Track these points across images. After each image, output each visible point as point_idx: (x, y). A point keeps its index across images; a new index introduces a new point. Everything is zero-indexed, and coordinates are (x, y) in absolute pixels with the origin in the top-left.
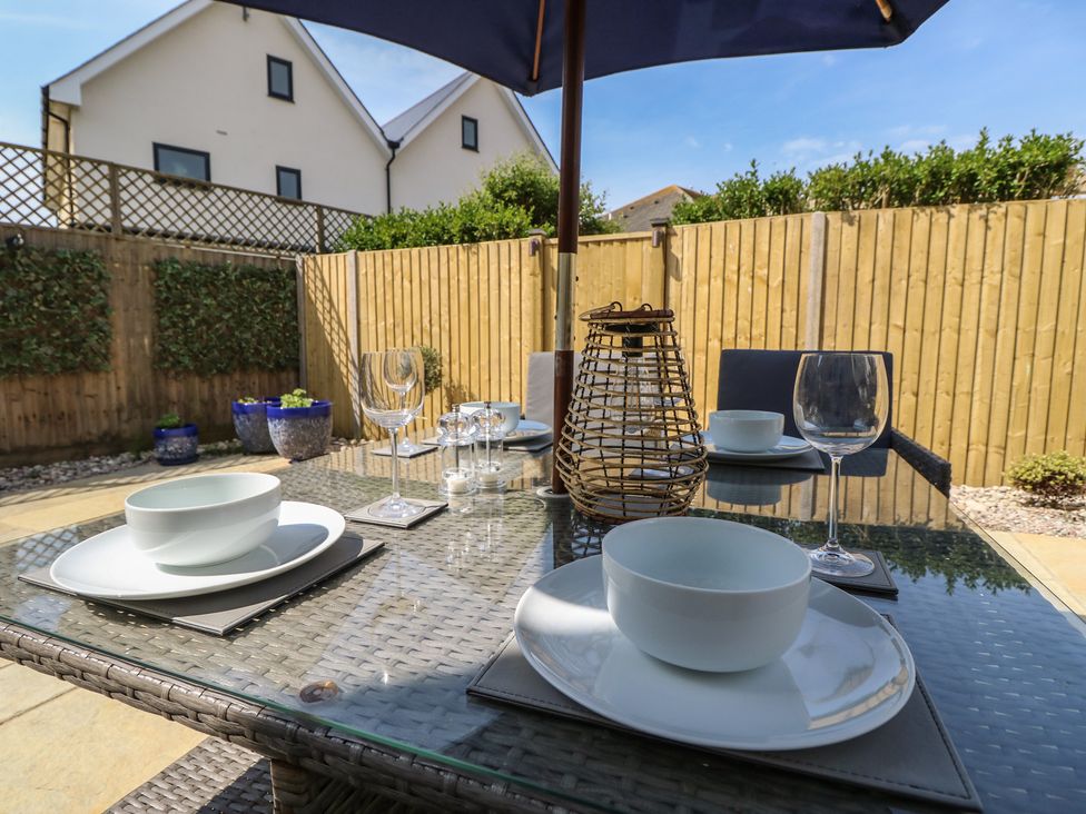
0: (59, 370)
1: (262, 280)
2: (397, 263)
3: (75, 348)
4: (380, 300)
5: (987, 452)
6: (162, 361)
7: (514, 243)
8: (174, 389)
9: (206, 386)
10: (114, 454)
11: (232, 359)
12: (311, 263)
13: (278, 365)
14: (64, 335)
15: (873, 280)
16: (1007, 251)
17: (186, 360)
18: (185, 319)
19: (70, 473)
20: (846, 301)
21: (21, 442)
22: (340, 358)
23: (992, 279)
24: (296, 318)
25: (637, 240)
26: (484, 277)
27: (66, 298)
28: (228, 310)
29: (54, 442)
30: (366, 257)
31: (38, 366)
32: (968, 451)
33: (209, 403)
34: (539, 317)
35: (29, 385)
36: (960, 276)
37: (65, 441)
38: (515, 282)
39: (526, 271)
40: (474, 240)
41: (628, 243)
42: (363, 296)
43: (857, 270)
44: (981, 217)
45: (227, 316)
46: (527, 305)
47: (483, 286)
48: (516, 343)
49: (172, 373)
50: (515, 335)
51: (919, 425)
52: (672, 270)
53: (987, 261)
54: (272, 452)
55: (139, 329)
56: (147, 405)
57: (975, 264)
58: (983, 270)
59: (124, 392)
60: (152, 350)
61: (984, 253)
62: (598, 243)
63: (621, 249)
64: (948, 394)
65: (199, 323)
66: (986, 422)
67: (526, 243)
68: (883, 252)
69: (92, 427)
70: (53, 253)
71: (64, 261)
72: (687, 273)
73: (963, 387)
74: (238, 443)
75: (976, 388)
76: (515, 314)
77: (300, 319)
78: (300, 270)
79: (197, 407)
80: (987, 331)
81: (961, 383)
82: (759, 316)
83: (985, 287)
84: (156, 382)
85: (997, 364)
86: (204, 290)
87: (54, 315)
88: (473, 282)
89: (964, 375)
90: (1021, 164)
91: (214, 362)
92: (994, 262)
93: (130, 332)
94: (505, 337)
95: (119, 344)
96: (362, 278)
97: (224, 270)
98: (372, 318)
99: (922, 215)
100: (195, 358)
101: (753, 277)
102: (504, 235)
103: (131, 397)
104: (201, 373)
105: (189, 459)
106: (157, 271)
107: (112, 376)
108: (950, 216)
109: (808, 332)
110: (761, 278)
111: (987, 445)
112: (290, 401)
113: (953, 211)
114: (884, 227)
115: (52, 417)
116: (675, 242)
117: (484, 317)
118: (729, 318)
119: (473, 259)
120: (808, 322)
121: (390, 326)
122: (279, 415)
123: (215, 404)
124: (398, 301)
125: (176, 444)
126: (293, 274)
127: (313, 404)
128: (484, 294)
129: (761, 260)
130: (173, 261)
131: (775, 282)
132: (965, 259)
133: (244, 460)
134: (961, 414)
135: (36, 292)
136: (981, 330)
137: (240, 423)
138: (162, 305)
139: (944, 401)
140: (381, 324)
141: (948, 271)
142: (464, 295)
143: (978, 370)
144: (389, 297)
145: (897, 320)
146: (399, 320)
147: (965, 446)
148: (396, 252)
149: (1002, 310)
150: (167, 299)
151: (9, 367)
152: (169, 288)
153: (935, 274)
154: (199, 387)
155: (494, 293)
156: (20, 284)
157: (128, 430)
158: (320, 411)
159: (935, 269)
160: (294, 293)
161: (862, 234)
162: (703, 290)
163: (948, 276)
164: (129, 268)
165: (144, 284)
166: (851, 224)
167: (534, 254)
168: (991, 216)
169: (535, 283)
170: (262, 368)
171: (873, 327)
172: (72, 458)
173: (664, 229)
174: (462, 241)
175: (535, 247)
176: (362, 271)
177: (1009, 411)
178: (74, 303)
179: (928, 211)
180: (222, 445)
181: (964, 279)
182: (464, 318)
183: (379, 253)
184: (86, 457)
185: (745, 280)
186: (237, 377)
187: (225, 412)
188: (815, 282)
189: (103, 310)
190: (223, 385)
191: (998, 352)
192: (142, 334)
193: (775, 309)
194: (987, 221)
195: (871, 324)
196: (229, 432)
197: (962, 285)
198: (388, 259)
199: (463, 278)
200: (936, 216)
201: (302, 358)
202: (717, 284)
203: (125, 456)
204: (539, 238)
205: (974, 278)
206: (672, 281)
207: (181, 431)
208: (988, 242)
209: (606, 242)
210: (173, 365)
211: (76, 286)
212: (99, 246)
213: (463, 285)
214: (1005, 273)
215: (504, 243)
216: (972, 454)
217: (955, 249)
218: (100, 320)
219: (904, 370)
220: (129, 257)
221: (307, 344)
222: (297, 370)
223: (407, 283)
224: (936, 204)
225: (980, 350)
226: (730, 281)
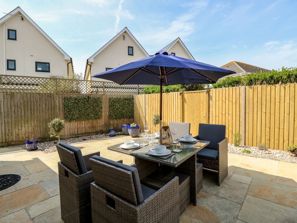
0: (94, 119)
1: (127, 100)
2: (153, 96)
3: (97, 115)
4: (149, 104)
5: (289, 143)
6: (110, 117)
7: (176, 93)
8: (112, 122)
9: (117, 121)
10: (102, 134)
11: (121, 116)
12: (136, 96)
13: (130, 117)
14: (95, 113)
15: (257, 101)
16: (290, 95)
17: (114, 117)
18: (114, 109)
19: (96, 137)
20: (251, 106)
21: (88, 132)
22: (141, 115)
23: (287, 101)
24: (133, 107)
25: (203, 92)
26: (170, 100)
27: (96, 106)
28: (121, 106)
29: (93, 132)
30: (147, 95)
31: (91, 118)
32: (284, 142)
33: (117, 125)
34: (182, 108)
35: (90, 121)
36: (279, 101)
37: (95, 131)
38: (177, 101)
39: (179, 98)
40: (168, 92)
41: (201, 93)
42: (146, 103)
43: (253, 99)
44: (283, 87)
45: (121, 108)
46: (179, 106)
47: (170, 101)
48: (177, 114)
49: (111, 119)
50: (177, 112)
51: (271, 136)
52: (210, 99)
53: (286, 97)
54: (128, 135)
55: (106, 111)
56: (107, 125)
57: (283, 98)
58: (285, 99)
59: (104, 122)
60: (108, 115)
61: (285, 95)
62: (194, 93)
63: (199, 94)
64: (278, 128)
65: (116, 109)
66: (288, 136)
67: (179, 93)
68: (260, 95)
69: (99, 129)
70: (94, 98)
71: (96, 100)
72: (214, 99)
73: (282, 127)
74: (122, 133)
75: (285, 127)
76: (177, 108)
77: (134, 107)
78: (134, 98)
79: (115, 125)
80: (287, 114)
81: (281, 126)
82: (231, 109)
83: (286, 103)
84: (109, 121)
85: (290, 122)
86: (117, 103)
87: (94, 109)
88: (168, 101)
89: (282, 124)
90: (293, 75)
91: (118, 117)
92: (287, 98)
93: (105, 112)
94: (175, 112)
95: (103, 114)
96: (146, 100)
97: (121, 99)
98: (148, 108)
99: (268, 86)
100: (115, 116)
101: (229, 100)
102: (174, 91)
103: (105, 124)
104: (116, 119)
105: (114, 136)
106: (110, 100)
107: (102, 120)
108: (275, 87)
109: (242, 113)
110: (230, 100)
111: (289, 141)
112: (132, 125)
113: (276, 86)
114: (259, 89)
115: (93, 127)
116: (211, 93)
117: (170, 108)
118: (224, 109)
119: (168, 96)
120: (242, 111)
121: (151, 109)
122: (130, 128)
123: (118, 125)
124: (153, 104)
125: (113, 133)
126: (133, 98)
127: (136, 126)
128: (170, 103)
129: (231, 97)
130: (112, 98)
131: (234, 101)
132: (280, 97)
133: (124, 136)
134: (281, 133)
135: (92, 105)
136: (285, 113)
137: (123, 129)
138: (110, 106)
139: (277, 130)
140: (150, 109)
141: (276, 99)
142: (166, 103)
143: (285, 123)
144: (151, 103)
145: (264, 110)
146: (153, 108)
147: (283, 141)
148: (153, 94)
149: (290, 109)
150: (111, 105)
151: (87, 118)
152: (111, 103)
153: (272, 100)
154: (116, 122)
155: (172, 103)
156: (89, 104)
157: (104, 129)
158: (137, 127)
159: (273, 99)
160: (133, 102)
161: (254, 91)
162: (217, 103)
163: (276, 101)
164: (105, 100)
165: (108, 103)
166: (251, 89)
167: (180, 95)
168: (286, 87)
169: (181, 101)
170: (127, 117)
171: (258, 112)
172: (95, 135)
173: (208, 90)
174: (166, 92)
175: (181, 93)
176: (146, 98)
177: (294, 133)
178: (97, 107)
179: (270, 86)
180: (119, 133)
181: (280, 101)
182: (166, 108)
183: (149, 94)
184: (97, 134)
185: (227, 101)
186: (122, 119)
187: (120, 126)
188: (243, 102)
189: (101, 108)
190: (120, 121)
191: (290, 119)
192: (107, 112)
193: (234, 108)
194: (285, 88)
195: (257, 112)
196: (121, 130)
197: (280, 103)
198: (151, 96)
199: (166, 100)
200: (272, 87)
201: (134, 115)
202: (221, 102)
203: (103, 134)
204: (182, 92)
205: (282, 101)
206: (210, 101)
207: (113, 130)
208: (286, 93)
209: (196, 92)
210: (112, 117)
211: (97, 104)
212: (101, 97)
213: (166, 101)
214: (290, 100)
215: (174, 93)
216: (285, 143)
217: (277, 95)
218: (101, 109)
219: (266, 122)
220: (105, 98)
221: (135, 113)
222: (133, 118)
223: (155, 101)
224: (272, 84)
225: (285, 118)
226: (223, 101)
